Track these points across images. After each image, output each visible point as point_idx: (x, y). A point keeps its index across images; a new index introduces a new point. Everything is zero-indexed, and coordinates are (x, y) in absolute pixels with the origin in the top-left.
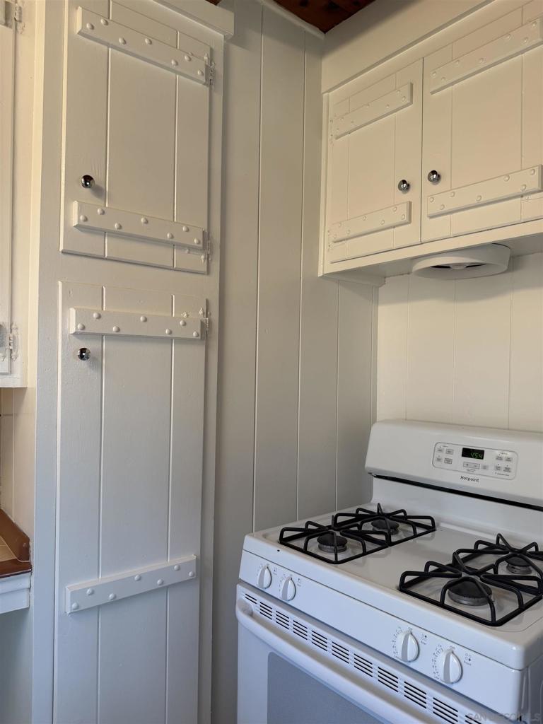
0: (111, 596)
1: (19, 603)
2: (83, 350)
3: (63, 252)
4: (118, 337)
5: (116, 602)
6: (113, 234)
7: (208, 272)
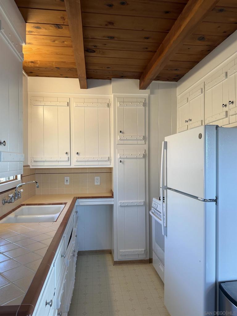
0: (126, 204)
1: (112, 203)
2: (121, 161)
3: (117, 144)
4: (127, 158)
5: (127, 206)
6: (125, 140)
7: (145, 144)
